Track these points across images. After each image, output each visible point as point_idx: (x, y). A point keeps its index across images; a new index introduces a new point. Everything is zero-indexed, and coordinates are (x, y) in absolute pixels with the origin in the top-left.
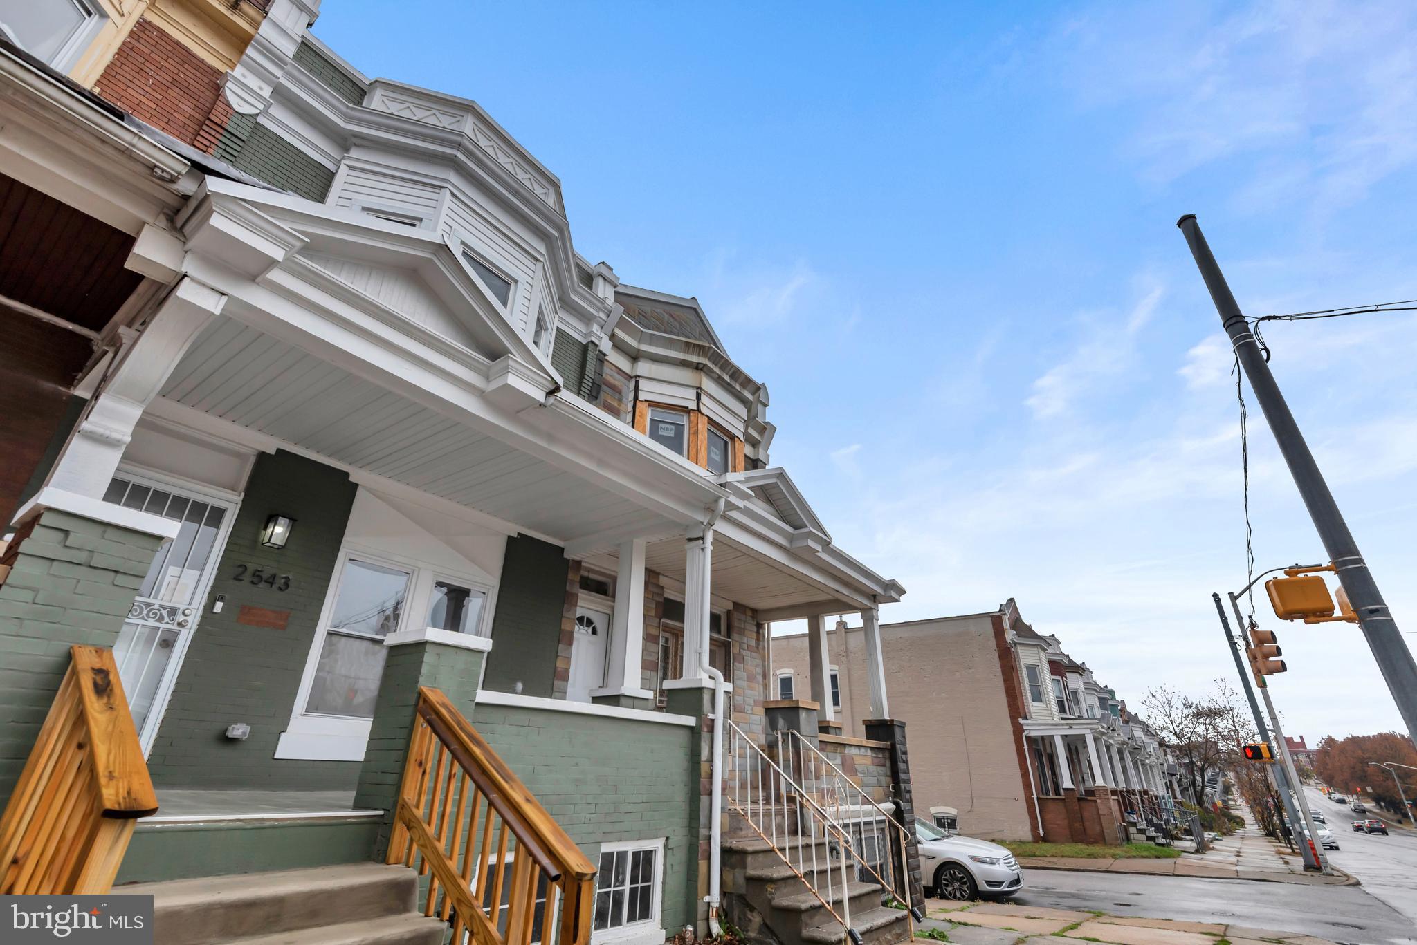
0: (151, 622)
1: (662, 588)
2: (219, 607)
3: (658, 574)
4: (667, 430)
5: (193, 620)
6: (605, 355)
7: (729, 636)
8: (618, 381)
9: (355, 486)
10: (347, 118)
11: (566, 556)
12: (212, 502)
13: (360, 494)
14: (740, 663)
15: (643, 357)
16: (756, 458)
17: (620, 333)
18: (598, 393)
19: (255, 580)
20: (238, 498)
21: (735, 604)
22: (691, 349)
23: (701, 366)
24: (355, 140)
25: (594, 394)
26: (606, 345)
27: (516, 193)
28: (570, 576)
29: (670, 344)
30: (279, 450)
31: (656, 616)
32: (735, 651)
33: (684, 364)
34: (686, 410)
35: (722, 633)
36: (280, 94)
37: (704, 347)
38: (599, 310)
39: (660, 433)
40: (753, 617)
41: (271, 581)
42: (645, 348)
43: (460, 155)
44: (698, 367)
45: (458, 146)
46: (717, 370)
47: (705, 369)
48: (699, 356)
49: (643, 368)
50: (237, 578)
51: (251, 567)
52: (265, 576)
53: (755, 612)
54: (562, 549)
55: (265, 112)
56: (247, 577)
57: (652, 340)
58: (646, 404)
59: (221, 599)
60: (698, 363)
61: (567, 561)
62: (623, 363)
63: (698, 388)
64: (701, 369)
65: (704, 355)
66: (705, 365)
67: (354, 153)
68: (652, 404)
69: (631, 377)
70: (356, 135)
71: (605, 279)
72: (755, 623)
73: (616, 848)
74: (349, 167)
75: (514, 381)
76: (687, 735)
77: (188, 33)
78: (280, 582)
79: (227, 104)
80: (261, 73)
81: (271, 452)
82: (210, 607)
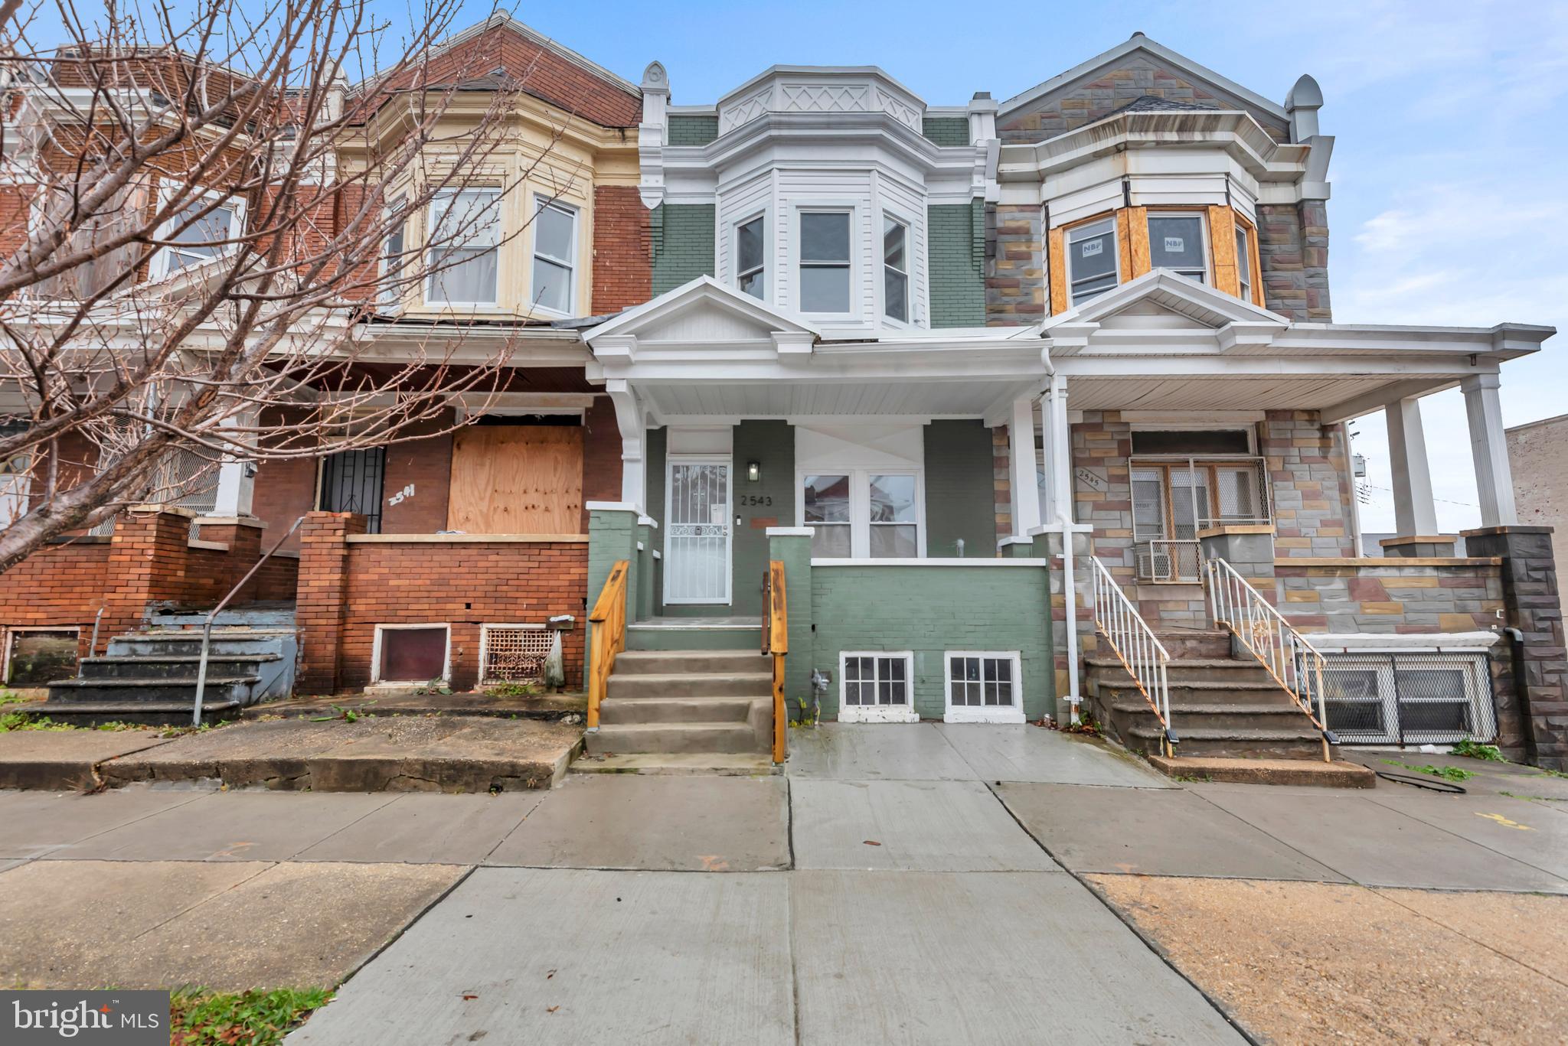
0: (712, 536)
1: (1127, 424)
2: (739, 522)
3: (1117, 412)
4: (1093, 247)
5: (730, 531)
6: (995, 203)
7: (1260, 454)
8: (1022, 220)
9: (793, 427)
10: (707, 158)
11: (986, 426)
12: (717, 465)
13: (798, 432)
14: (1286, 480)
15: (1047, 175)
16: (1299, 199)
17: (1007, 168)
18: (994, 249)
19: (753, 503)
20: (730, 457)
21: (1268, 412)
22: (1101, 134)
23: (1122, 147)
24: (718, 170)
25: (990, 253)
26: (992, 191)
28: (995, 442)
29: (1073, 142)
30: (742, 421)
31: (1120, 455)
32: (1273, 468)
33: (1098, 156)
34: (1110, 213)
35: (1251, 450)
36: (668, 174)
37: (1117, 121)
38: (973, 159)
39: (1085, 255)
40: (1311, 421)
41: (761, 501)
42: (1046, 164)
43: (774, 133)
44: (1119, 150)
45: (768, 126)
46: (1151, 137)
47: (1129, 146)
48: (1115, 135)
49: (1050, 188)
50: (744, 504)
51: (749, 496)
52: (757, 499)
53: (1312, 414)
54: (981, 422)
55: (666, 194)
56: (749, 502)
57: (1050, 151)
58: (1061, 229)
59: (739, 517)
60: (1116, 146)
61: (990, 430)
62: (1026, 196)
63: (1123, 177)
64: (1126, 149)
65: (1122, 130)
66: (1125, 143)
67: (723, 180)
68: (1065, 227)
69: (1040, 206)
70: (717, 166)
71: (979, 114)
72: (1317, 426)
73: (965, 655)
74: (721, 195)
75: (783, 348)
76: (1038, 573)
77: (616, 176)
78: (766, 501)
79: (647, 209)
80: (652, 171)
81: (739, 423)
82: (735, 523)
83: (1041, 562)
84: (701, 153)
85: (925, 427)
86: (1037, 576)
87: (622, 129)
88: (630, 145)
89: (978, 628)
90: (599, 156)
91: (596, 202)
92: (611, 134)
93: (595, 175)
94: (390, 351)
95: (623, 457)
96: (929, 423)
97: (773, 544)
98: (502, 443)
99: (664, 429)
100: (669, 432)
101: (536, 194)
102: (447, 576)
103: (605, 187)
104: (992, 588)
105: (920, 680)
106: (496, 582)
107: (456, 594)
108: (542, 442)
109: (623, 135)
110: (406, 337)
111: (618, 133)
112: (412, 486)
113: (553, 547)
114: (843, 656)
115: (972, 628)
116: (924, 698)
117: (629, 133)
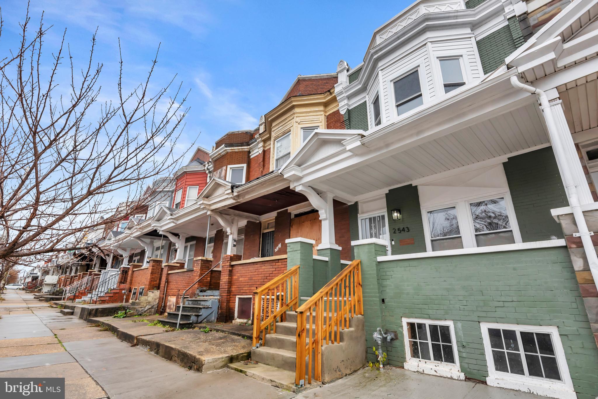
2: (393, 243)
5: (389, 248)
6: (525, 13)
9: (416, 186)
10: (360, 83)
12: (381, 215)
13: (420, 189)
19: (399, 231)
20: (386, 210)
24: (364, 86)
26: (521, 8)
27: (398, 38)
30: (390, 190)
36: (348, 97)
41: (404, 230)
43: (376, 56)
45: (372, 56)
50: (394, 233)
51: (397, 228)
52: (401, 229)
55: (349, 106)
56: (397, 231)
59: (393, 240)
67: (368, 88)
73: (501, 327)
74: (368, 94)
75: (348, 148)
76: (561, 253)
77: (332, 109)
78: (406, 229)
79: (342, 115)
80: (342, 100)
81: (388, 192)
82: (391, 243)
83: (562, 242)
84: (357, 83)
85: (504, 164)
86: (560, 256)
87: (329, 91)
88: (333, 95)
89: (506, 304)
90: (326, 105)
91: (327, 121)
92: (326, 95)
93: (325, 112)
94: (245, 197)
95: (320, 219)
96: (507, 160)
97: (356, 250)
98: (303, 222)
99: (356, 203)
100: (359, 204)
101: (301, 128)
102: (252, 276)
103: (330, 115)
104: (514, 269)
105: (462, 346)
106: (264, 278)
107: (253, 283)
108: (315, 219)
109: (330, 93)
110: (243, 190)
111: (328, 93)
112: (280, 244)
113: (280, 261)
114: (405, 321)
115: (501, 304)
116: (467, 361)
117: (332, 91)
